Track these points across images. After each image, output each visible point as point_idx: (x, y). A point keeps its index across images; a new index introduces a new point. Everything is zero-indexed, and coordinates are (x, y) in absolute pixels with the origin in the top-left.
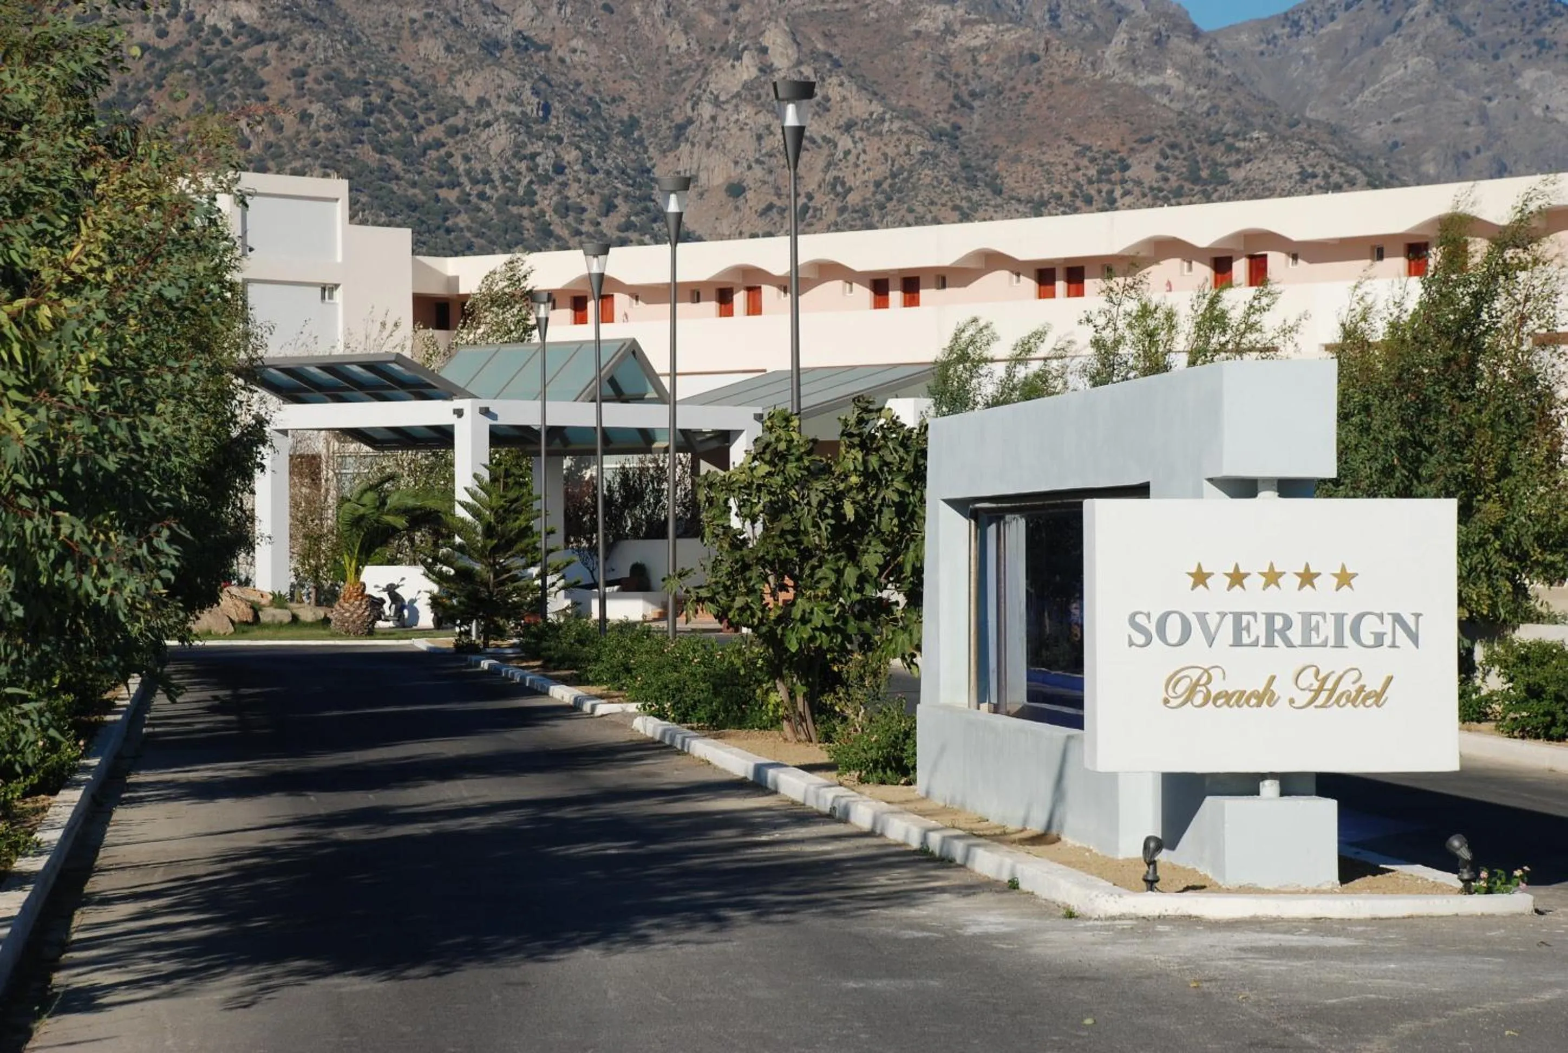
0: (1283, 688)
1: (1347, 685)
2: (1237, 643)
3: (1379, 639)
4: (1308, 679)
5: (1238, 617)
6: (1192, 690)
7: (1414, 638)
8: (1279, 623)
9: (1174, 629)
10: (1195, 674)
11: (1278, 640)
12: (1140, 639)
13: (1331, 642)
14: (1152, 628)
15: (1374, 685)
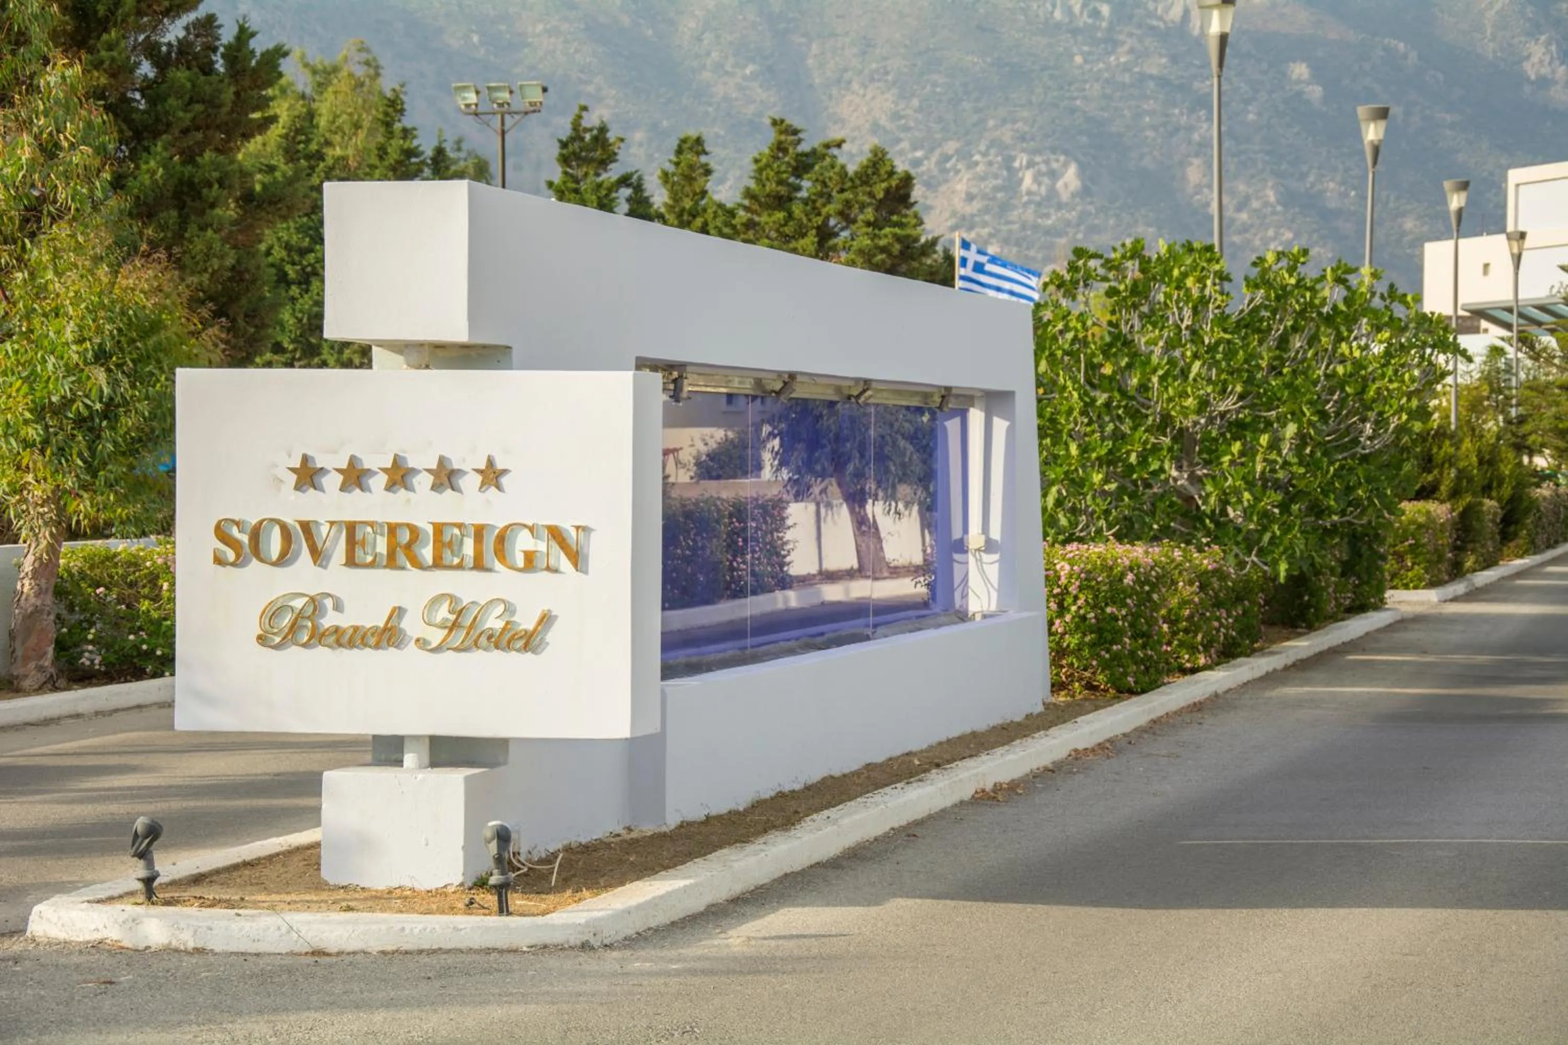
0: (412, 625)
1: (494, 623)
2: (351, 562)
3: (530, 557)
4: (443, 613)
5: (351, 528)
6: (294, 627)
7: (577, 558)
8: (404, 537)
9: (274, 544)
10: (298, 603)
11: (402, 558)
12: (231, 555)
13: (470, 562)
14: (245, 539)
15: (526, 621)
